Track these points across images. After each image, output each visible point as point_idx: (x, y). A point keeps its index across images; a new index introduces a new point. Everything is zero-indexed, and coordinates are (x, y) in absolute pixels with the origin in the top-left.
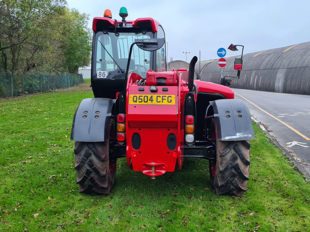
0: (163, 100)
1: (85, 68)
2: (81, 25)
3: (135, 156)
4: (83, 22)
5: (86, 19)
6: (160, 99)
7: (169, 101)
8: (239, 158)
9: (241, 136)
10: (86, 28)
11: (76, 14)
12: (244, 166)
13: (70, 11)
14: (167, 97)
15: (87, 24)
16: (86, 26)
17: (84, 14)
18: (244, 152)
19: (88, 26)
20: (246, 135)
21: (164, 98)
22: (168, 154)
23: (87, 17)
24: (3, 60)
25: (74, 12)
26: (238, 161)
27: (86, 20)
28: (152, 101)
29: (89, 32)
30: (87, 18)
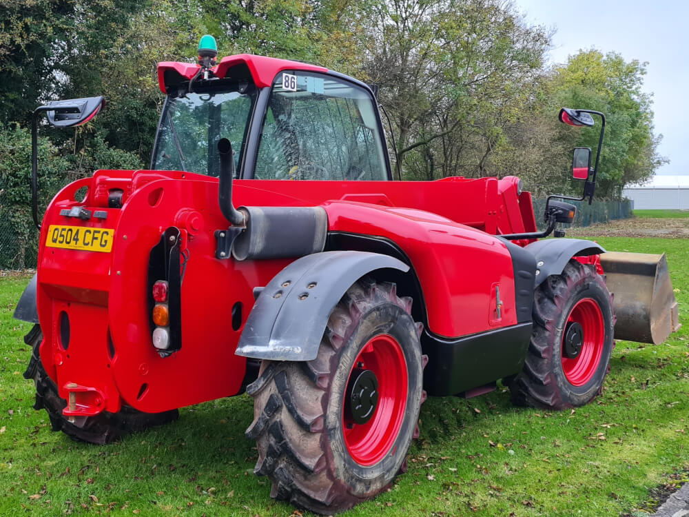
0: (94, 241)
1: (641, 185)
2: (625, 87)
3: (61, 363)
4: (631, 80)
5: (639, 72)
6: (89, 237)
7: (103, 243)
8: (284, 409)
9: (277, 347)
10: (636, 93)
11: (617, 63)
12: (300, 434)
13: (605, 58)
14: (101, 232)
15: (641, 84)
16: (636, 89)
17: (635, 62)
18: (301, 395)
19: (640, 90)
20: (288, 348)
21: (96, 235)
22: (108, 368)
23: (643, 67)
24: (426, 168)
25: (612, 60)
26: (282, 417)
27: (638, 76)
28: (76, 240)
29: (645, 102)
30: (642, 70)
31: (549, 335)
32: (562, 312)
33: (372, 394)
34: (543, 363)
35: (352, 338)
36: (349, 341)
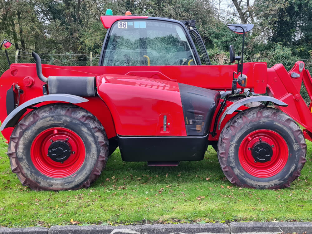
31: (226, 146)
32: (235, 134)
33: (65, 151)
34: (223, 160)
35: (32, 126)
36: (30, 127)
